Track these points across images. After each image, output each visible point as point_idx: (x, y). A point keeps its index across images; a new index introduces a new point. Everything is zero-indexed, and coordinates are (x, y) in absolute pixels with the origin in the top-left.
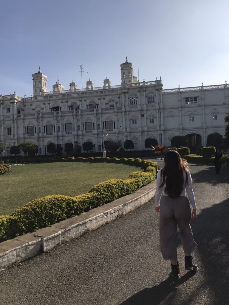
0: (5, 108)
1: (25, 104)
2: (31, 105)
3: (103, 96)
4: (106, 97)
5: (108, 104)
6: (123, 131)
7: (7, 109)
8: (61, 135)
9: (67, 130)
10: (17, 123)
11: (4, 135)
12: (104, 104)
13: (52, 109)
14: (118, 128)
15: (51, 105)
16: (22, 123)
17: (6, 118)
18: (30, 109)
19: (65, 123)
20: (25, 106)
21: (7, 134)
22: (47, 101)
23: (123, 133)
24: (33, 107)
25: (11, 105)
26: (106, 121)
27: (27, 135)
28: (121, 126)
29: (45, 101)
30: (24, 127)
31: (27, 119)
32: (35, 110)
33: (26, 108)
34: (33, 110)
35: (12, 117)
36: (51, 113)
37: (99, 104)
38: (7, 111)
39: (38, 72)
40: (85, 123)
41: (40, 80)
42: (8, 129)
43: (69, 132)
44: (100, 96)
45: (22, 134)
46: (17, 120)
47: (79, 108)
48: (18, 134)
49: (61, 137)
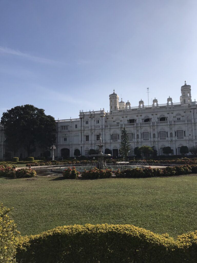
0: (95, 120)
1: (107, 117)
2: (112, 118)
3: (171, 111)
4: (174, 111)
5: (175, 117)
6: (193, 139)
7: (97, 121)
8: (140, 141)
9: (144, 137)
10: (105, 131)
11: (95, 141)
12: (172, 117)
13: (129, 121)
14: (189, 137)
15: (129, 118)
16: (109, 132)
17: (96, 128)
18: (112, 121)
19: (143, 132)
20: (108, 118)
21: (96, 140)
22: (125, 115)
23: (193, 140)
24: (114, 119)
25: (101, 118)
26: (177, 131)
27: (112, 141)
28: (190, 135)
29: (123, 115)
30: (110, 134)
31: (113, 128)
32: (115, 121)
33: (108, 120)
34: (113, 122)
35: (101, 127)
36: (128, 124)
37: (168, 117)
38: (97, 123)
39: (113, 93)
40: (160, 132)
41: (114, 99)
42: (97, 136)
43: (146, 139)
44: (169, 111)
45: (108, 140)
46: (105, 129)
47: (151, 121)
48: (105, 140)
49: (140, 143)
